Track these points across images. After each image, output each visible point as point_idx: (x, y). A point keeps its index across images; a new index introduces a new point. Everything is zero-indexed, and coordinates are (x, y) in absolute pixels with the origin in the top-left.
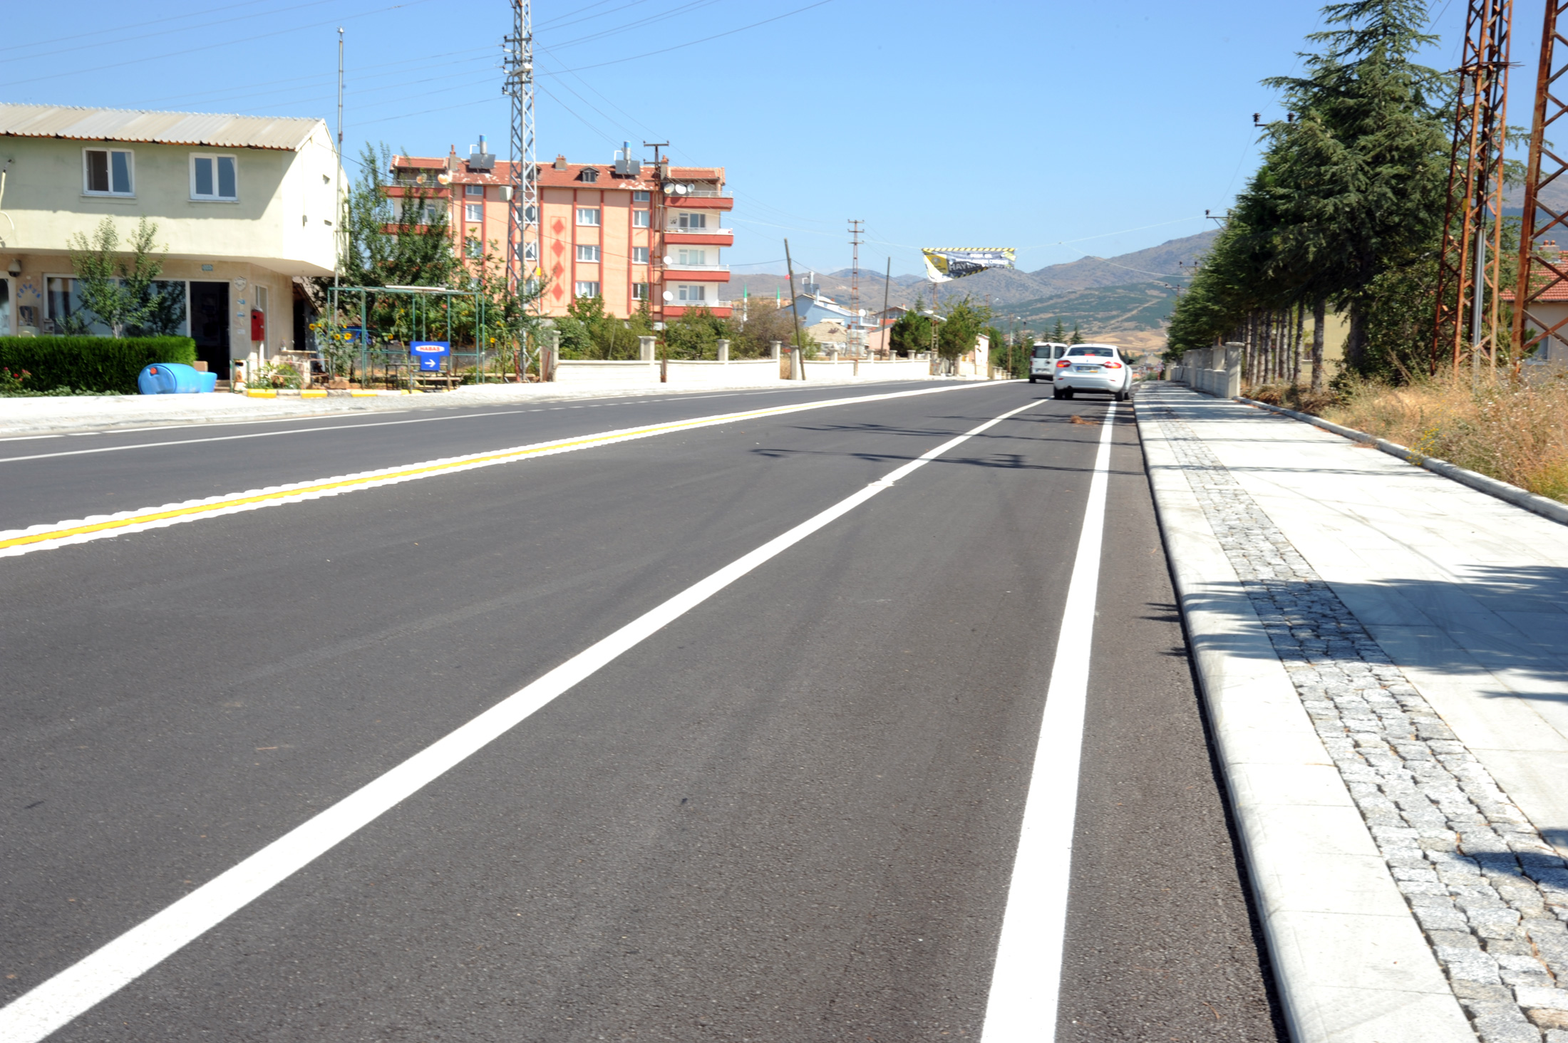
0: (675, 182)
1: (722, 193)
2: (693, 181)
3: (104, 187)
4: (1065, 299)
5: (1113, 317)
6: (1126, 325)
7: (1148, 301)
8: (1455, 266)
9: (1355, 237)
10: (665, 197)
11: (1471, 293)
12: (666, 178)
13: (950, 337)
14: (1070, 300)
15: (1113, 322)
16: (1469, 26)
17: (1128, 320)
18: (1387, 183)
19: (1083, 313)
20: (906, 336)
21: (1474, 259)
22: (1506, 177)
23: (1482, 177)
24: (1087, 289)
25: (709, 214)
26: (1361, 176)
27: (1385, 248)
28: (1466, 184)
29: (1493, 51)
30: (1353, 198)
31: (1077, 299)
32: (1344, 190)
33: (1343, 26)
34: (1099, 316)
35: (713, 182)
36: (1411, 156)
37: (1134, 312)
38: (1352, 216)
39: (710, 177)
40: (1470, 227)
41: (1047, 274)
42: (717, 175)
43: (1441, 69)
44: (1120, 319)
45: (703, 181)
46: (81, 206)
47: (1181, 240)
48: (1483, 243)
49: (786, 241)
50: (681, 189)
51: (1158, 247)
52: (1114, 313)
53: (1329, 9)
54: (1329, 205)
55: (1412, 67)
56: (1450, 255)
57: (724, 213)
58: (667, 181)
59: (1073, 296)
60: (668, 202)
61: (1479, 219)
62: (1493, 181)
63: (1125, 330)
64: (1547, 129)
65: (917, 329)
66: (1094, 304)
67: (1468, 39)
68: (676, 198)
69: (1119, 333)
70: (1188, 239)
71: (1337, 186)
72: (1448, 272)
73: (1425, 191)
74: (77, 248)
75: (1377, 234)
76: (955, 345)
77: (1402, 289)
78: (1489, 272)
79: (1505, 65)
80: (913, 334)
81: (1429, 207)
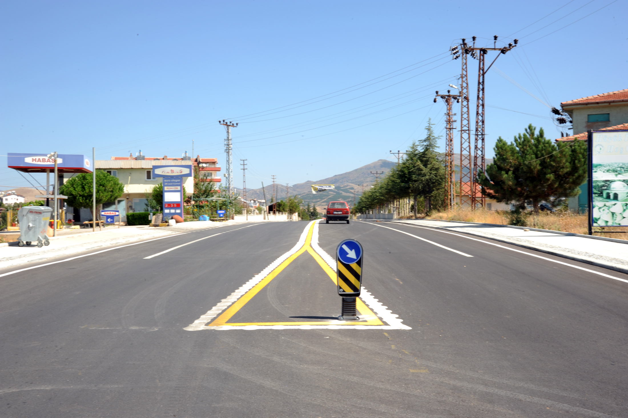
0: (203, 163)
1: (217, 166)
2: (208, 163)
3: (150, 178)
4: (302, 195)
5: (318, 201)
6: (323, 204)
7: (329, 196)
8: (447, 190)
9: (428, 184)
10: (199, 167)
11: (450, 195)
12: (199, 161)
13: (291, 208)
14: (303, 196)
15: (318, 203)
16: (446, 147)
17: (323, 202)
18: (434, 174)
19: (308, 200)
20: (281, 208)
21: (450, 188)
22: (455, 173)
23: (451, 174)
24: (309, 192)
25: (213, 172)
26: (428, 173)
27: (434, 186)
28: (448, 175)
29: (451, 151)
30: (427, 177)
31: (306, 195)
32: (426, 176)
33: (422, 144)
34: (313, 201)
35: (214, 163)
36: (437, 169)
37: (325, 199)
38: (427, 180)
39: (213, 161)
40: (450, 183)
41: (296, 186)
42: (215, 161)
43: (441, 152)
44: (321, 202)
45: (211, 162)
46: (145, 183)
47: (339, 175)
48: (452, 186)
49: (262, 183)
50: (204, 165)
51: (332, 177)
52: (319, 200)
53: (419, 141)
54: (423, 178)
55: (436, 152)
56: (446, 188)
57: (218, 172)
58: (199, 163)
59: (304, 194)
60: (201, 169)
61: (451, 182)
62: (453, 174)
63: (323, 205)
64: (463, 170)
65: (284, 206)
66: (311, 197)
67: (446, 150)
68: (203, 168)
69: (320, 207)
70: (342, 175)
71: (425, 175)
72: (446, 191)
73: (440, 176)
74: (146, 192)
75: (432, 184)
76: (293, 210)
77: (438, 194)
78: (453, 191)
79: (453, 154)
80: (282, 207)
81: (441, 179)
